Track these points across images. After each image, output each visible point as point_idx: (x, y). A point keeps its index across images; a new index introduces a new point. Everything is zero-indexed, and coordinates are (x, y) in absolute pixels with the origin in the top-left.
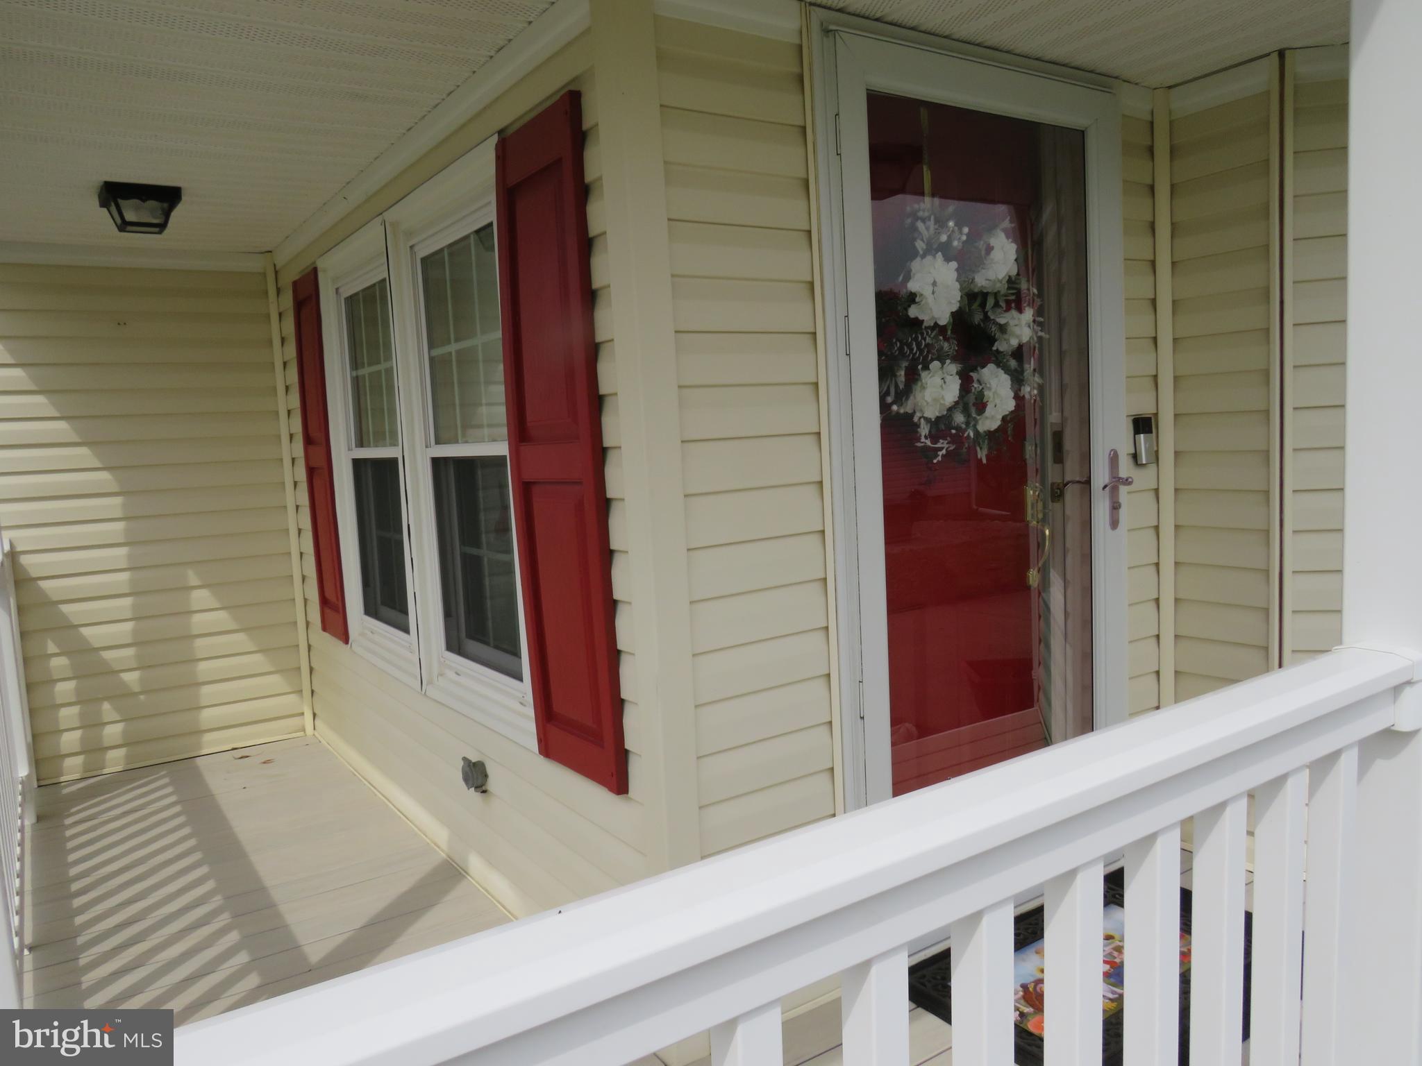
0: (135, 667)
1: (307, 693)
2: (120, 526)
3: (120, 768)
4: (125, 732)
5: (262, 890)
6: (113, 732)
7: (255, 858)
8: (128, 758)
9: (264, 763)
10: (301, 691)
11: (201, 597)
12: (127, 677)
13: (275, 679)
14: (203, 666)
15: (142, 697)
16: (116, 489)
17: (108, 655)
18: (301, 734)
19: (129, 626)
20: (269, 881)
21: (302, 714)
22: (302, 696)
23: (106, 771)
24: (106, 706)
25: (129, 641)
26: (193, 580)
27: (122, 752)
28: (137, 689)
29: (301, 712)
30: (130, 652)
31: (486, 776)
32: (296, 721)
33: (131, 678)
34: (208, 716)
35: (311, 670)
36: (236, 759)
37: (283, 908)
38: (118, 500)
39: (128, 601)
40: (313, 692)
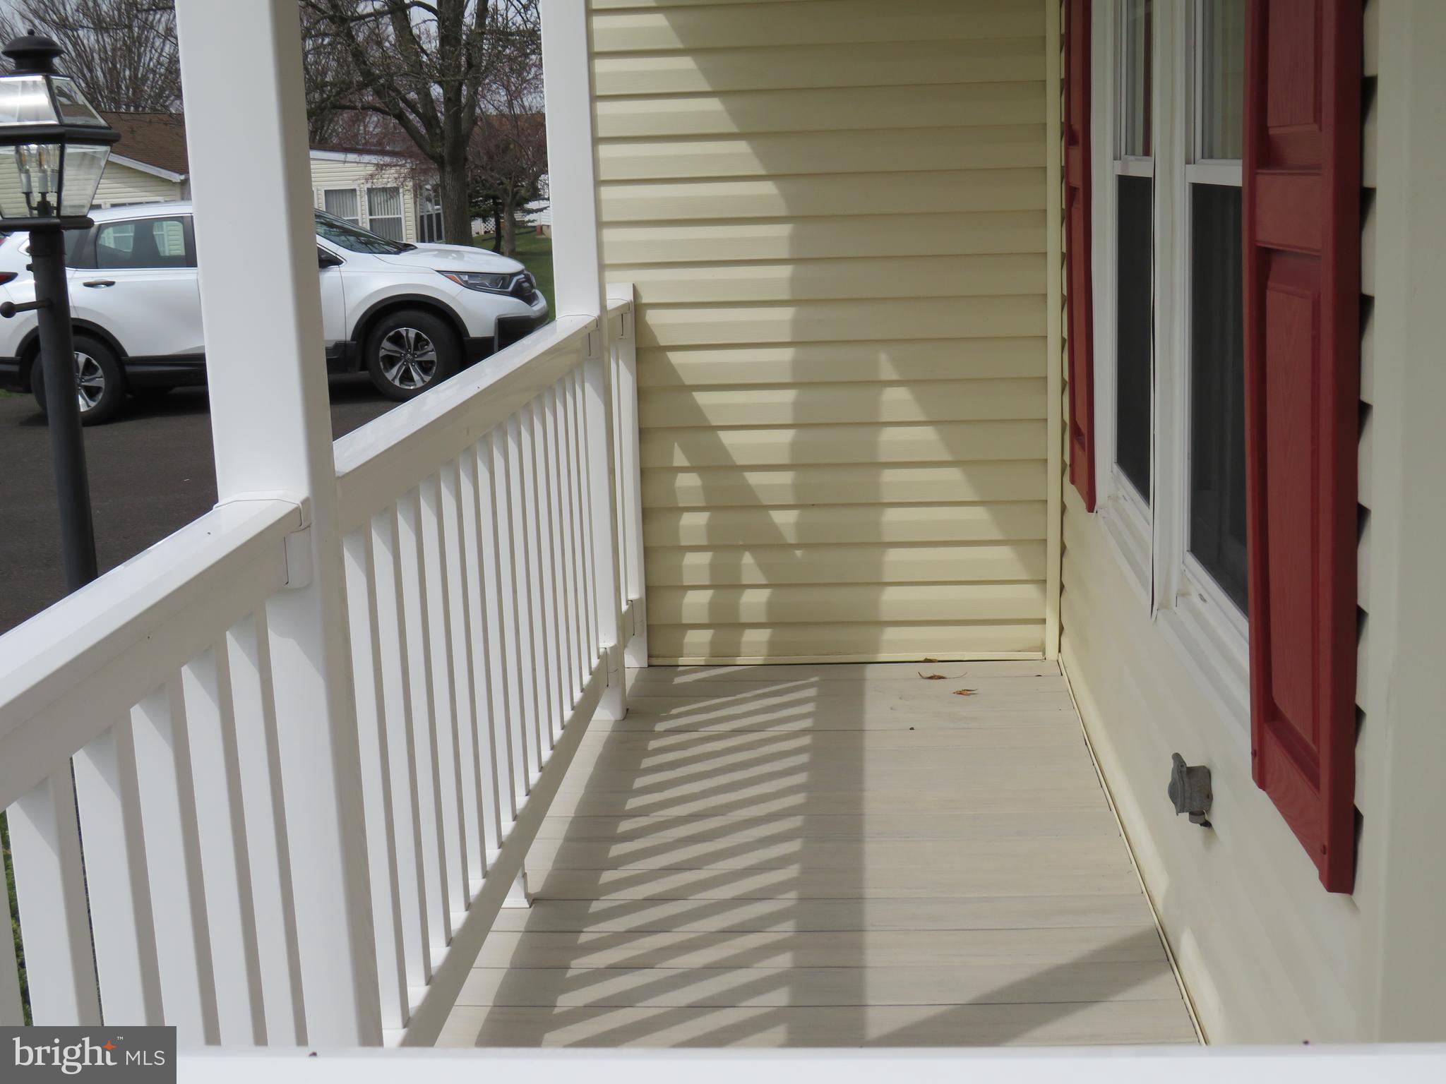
0: (792, 503)
1: (1053, 586)
2: (785, 272)
3: (759, 660)
4: (770, 605)
5: (857, 900)
6: (754, 601)
7: (870, 847)
8: (772, 645)
9: (960, 693)
10: (1045, 581)
11: (897, 400)
12: (781, 518)
13: (1005, 553)
14: (891, 515)
15: (799, 553)
16: (782, 212)
17: (754, 478)
18: (1039, 655)
19: (787, 436)
20: (872, 889)
21: (1043, 621)
22: (1044, 591)
23: (739, 661)
24: (748, 559)
25: (785, 460)
26: (887, 371)
27: (763, 635)
28: (791, 539)
29: (1042, 617)
30: (786, 478)
31: (1209, 797)
32: (1031, 631)
33: (785, 519)
34: (893, 599)
35: (1063, 549)
36: (923, 678)
37: (870, 937)
38: (784, 230)
39: (788, 396)
40: (1062, 587)
